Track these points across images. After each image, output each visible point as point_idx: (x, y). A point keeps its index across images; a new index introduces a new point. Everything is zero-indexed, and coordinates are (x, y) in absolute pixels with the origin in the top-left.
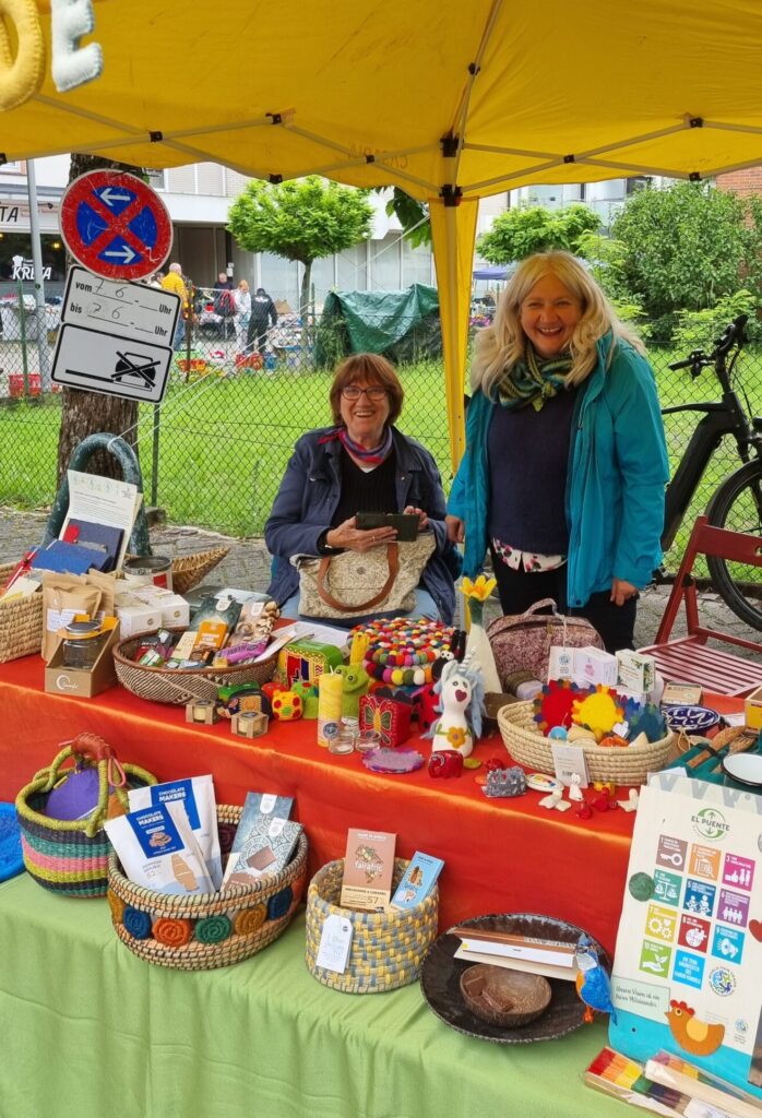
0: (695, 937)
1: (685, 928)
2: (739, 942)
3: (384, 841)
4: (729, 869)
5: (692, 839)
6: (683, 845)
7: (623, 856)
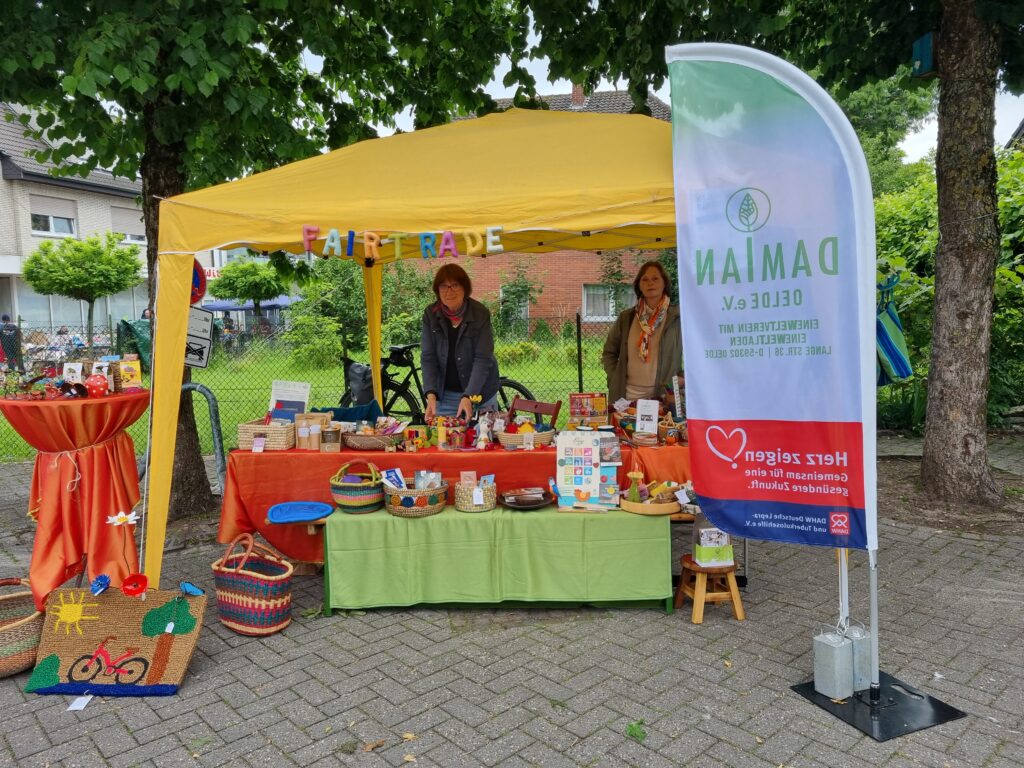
0: (579, 472)
1: (575, 471)
2: (591, 470)
3: (473, 474)
4: (585, 452)
5: (574, 447)
6: (572, 449)
7: (555, 457)
